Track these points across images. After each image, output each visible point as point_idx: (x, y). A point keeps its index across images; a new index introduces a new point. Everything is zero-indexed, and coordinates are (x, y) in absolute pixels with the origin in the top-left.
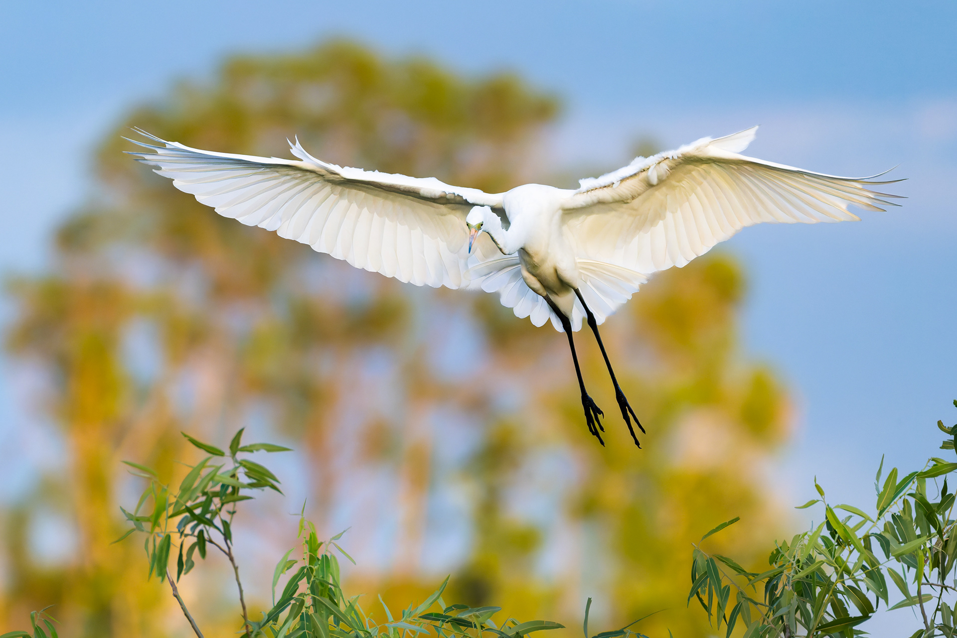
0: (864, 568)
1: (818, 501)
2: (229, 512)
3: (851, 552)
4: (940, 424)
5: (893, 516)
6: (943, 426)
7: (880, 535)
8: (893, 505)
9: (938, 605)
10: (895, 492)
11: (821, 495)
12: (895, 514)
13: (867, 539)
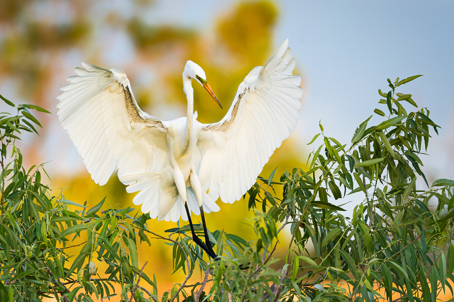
0: (339, 172)
1: (319, 134)
2: (7, 141)
3: (334, 163)
4: (380, 91)
5: (360, 148)
6: (381, 92)
7: (351, 157)
8: (360, 142)
9: (375, 190)
10: (363, 135)
11: (322, 130)
12: (361, 146)
13: (343, 157)
